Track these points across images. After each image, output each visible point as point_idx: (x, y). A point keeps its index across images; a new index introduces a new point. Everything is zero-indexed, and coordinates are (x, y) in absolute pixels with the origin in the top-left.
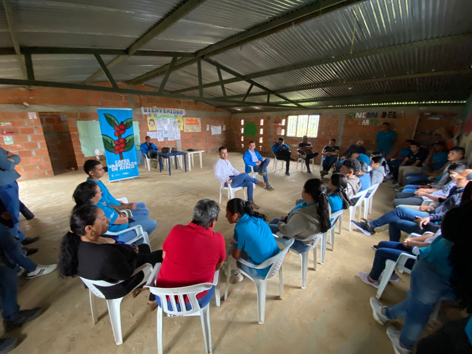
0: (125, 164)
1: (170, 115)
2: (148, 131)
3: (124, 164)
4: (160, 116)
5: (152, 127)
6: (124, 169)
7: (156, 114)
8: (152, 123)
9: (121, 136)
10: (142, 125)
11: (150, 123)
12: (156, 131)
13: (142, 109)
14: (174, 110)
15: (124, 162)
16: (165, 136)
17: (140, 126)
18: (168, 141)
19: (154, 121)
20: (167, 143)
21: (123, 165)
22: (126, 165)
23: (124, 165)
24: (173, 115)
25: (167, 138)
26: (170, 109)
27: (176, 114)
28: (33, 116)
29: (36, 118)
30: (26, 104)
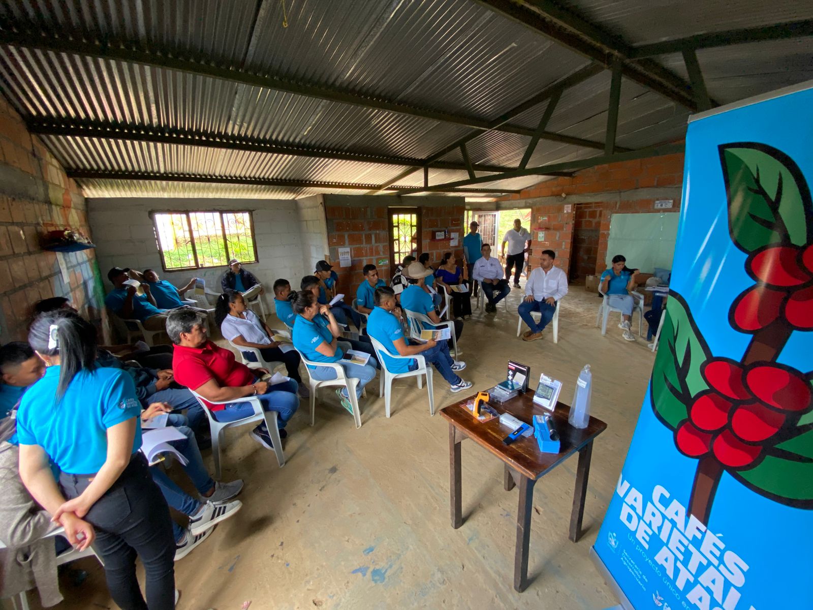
0: (702, 569)
3: (696, 559)
6: (680, 584)
9: (779, 344)
15: (697, 543)
21: (688, 555)
22: (704, 579)
23: (693, 565)
28: (568, 209)
29: (570, 211)
30: (564, 195)
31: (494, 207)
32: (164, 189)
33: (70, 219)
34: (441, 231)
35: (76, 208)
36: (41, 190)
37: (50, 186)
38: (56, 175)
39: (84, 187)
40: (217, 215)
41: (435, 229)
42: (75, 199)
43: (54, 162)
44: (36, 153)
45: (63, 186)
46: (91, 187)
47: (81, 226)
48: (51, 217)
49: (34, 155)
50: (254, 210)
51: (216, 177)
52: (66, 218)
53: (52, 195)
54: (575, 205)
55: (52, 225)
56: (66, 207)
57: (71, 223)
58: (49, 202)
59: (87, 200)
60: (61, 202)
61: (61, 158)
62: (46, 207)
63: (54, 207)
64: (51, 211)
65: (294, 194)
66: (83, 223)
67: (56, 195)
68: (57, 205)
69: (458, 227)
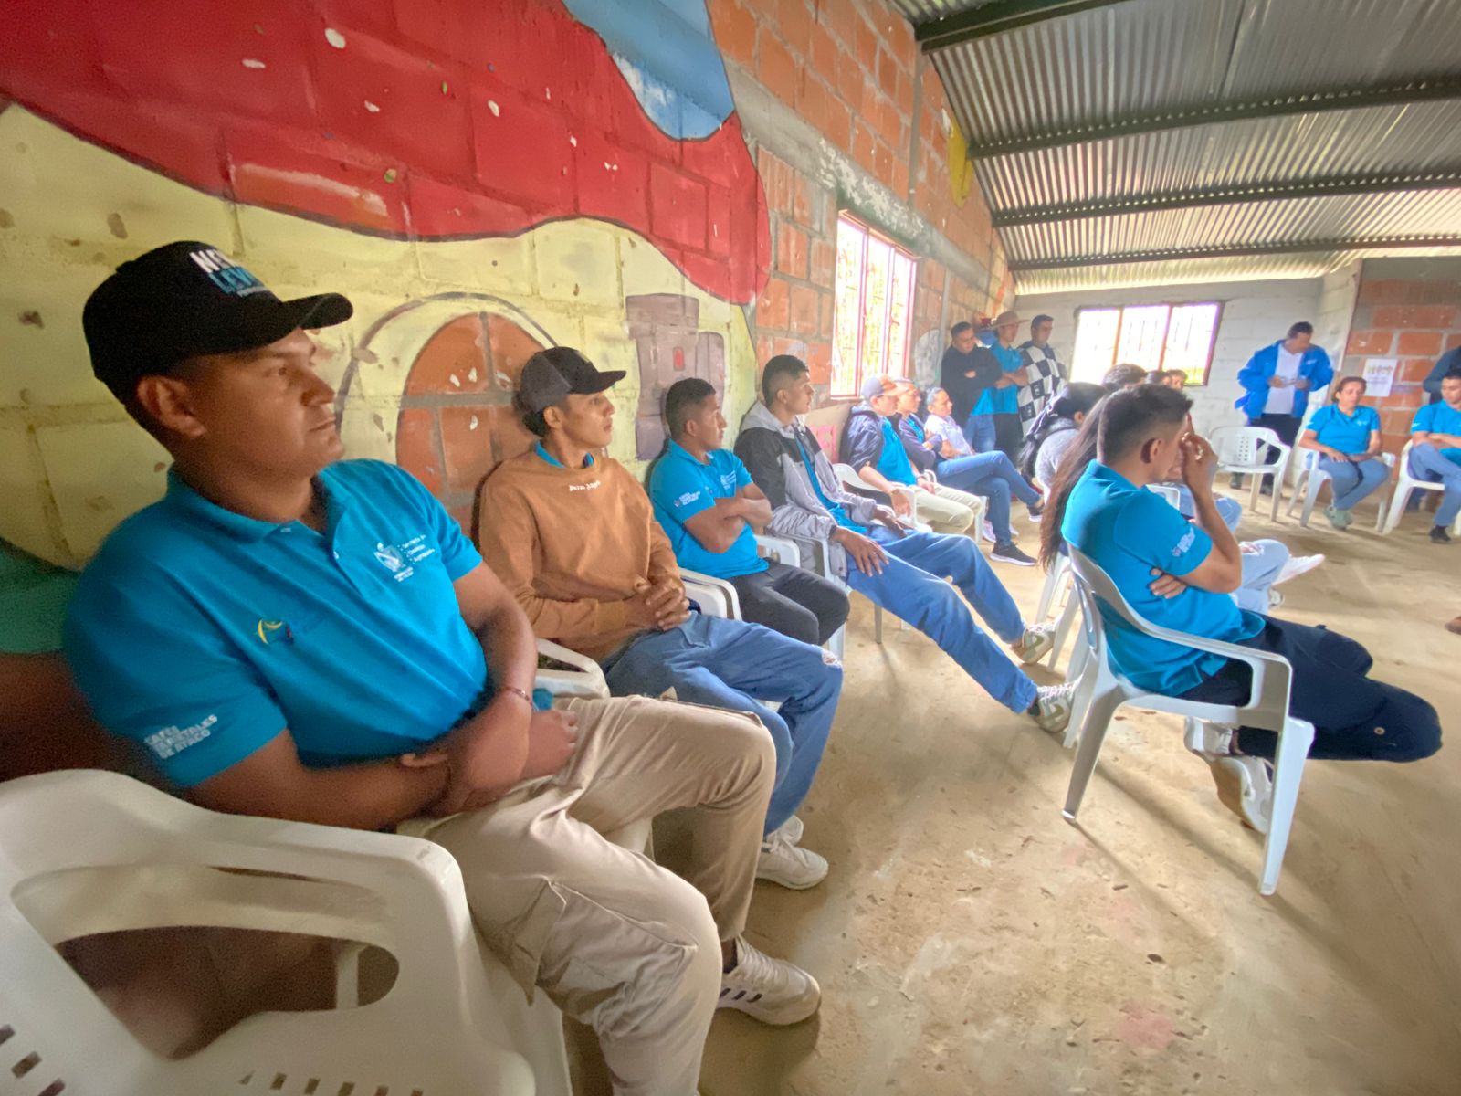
32: (1103, 278)
35: (1005, 302)
36: (987, 282)
37: (993, 279)
38: (1001, 267)
39: (1019, 283)
42: (1007, 294)
43: (1002, 255)
45: (1002, 279)
46: (1025, 284)
48: (985, 305)
49: (990, 247)
50: (1228, 300)
51: (1177, 251)
53: (992, 287)
55: (984, 314)
56: (999, 300)
58: (987, 293)
59: (1017, 298)
60: (995, 295)
61: (1009, 252)
62: (984, 297)
63: (989, 298)
64: (986, 301)
65: (1323, 265)
67: (994, 288)
68: (992, 296)
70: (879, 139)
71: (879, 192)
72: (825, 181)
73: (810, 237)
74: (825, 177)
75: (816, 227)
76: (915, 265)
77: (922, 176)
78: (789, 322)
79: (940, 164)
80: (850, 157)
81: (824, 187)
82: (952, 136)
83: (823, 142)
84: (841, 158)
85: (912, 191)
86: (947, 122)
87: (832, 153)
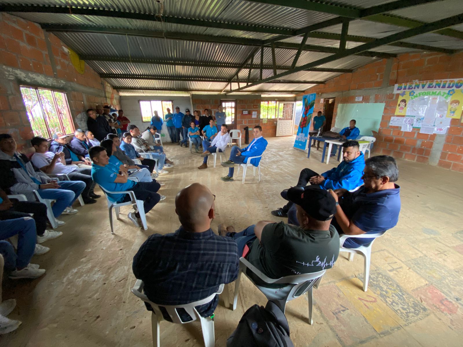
1: (438, 91)
2: (394, 116)
4: (419, 94)
5: (401, 111)
7: (413, 91)
8: (403, 104)
10: (388, 108)
11: (399, 105)
12: (404, 116)
13: (396, 86)
14: (452, 81)
16: (416, 125)
17: (385, 109)
18: (419, 134)
19: (407, 103)
20: (416, 135)
24: (446, 91)
25: (419, 129)
26: (442, 82)
27: (454, 88)
28: (322, 101)
29: (322, 102)
30: (320, 94)
31: (294, 99)
33: (113, 102)
34: (246, 111)
35: (116, 99)
36: (103, 94)
37: (107, 93)
38: (109, 89)
39: (120, 92)
40: (160, 102)
41: (243, 109)
42: (116, 96)
43: (109, 85)
44: (103, 83)
45: (111, 92)
46: (123, 92)
47: (117, 105)
48: (107, 102)
49: (102, 84)
50: (173, 100)
52: (112, 102)
53: (107, 95)
54: (325, 99)
55: (107, 104)
56: (112, 99)
57: (113, 104)
58: (106, 97)
59: (120, 96)
60: (110, 97)
61: (111, 84)
62: (105, 98)
63: (107, 99)
64: (106, 100)
66: (118, 103)
67: (109, 95)
68: (108, 98)
69: (257, 109)
70: (32, 60)
71: (38, 76)
72: (9, 78)
73: (8, 96)
74: (9, 77)
75: (9, 92)
76: (65, 94)
77: (59, 68)
78: (5, 124)
79: (67, 62)
80: (19, 69)
81: (10, 80)
82: (70, 53)
83: (4, 67)
84: (15, 69)
85: (55, 73)
86: (66, 50)
87: (10, 69)
